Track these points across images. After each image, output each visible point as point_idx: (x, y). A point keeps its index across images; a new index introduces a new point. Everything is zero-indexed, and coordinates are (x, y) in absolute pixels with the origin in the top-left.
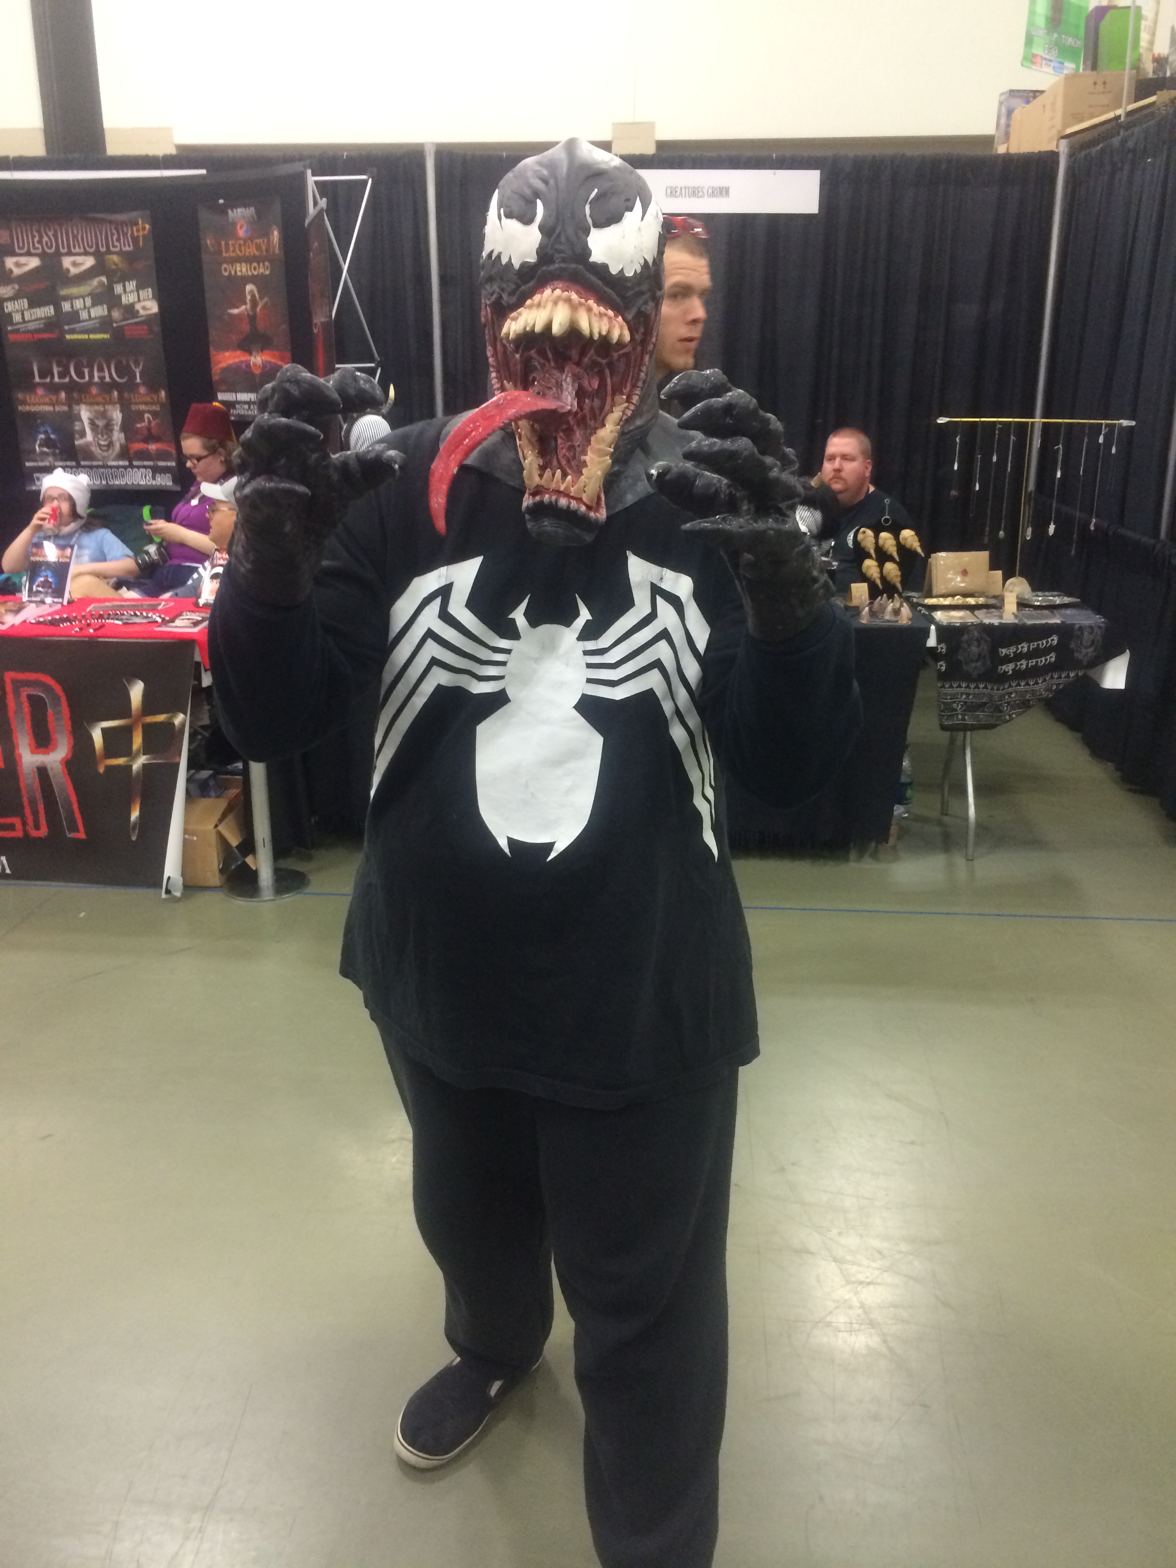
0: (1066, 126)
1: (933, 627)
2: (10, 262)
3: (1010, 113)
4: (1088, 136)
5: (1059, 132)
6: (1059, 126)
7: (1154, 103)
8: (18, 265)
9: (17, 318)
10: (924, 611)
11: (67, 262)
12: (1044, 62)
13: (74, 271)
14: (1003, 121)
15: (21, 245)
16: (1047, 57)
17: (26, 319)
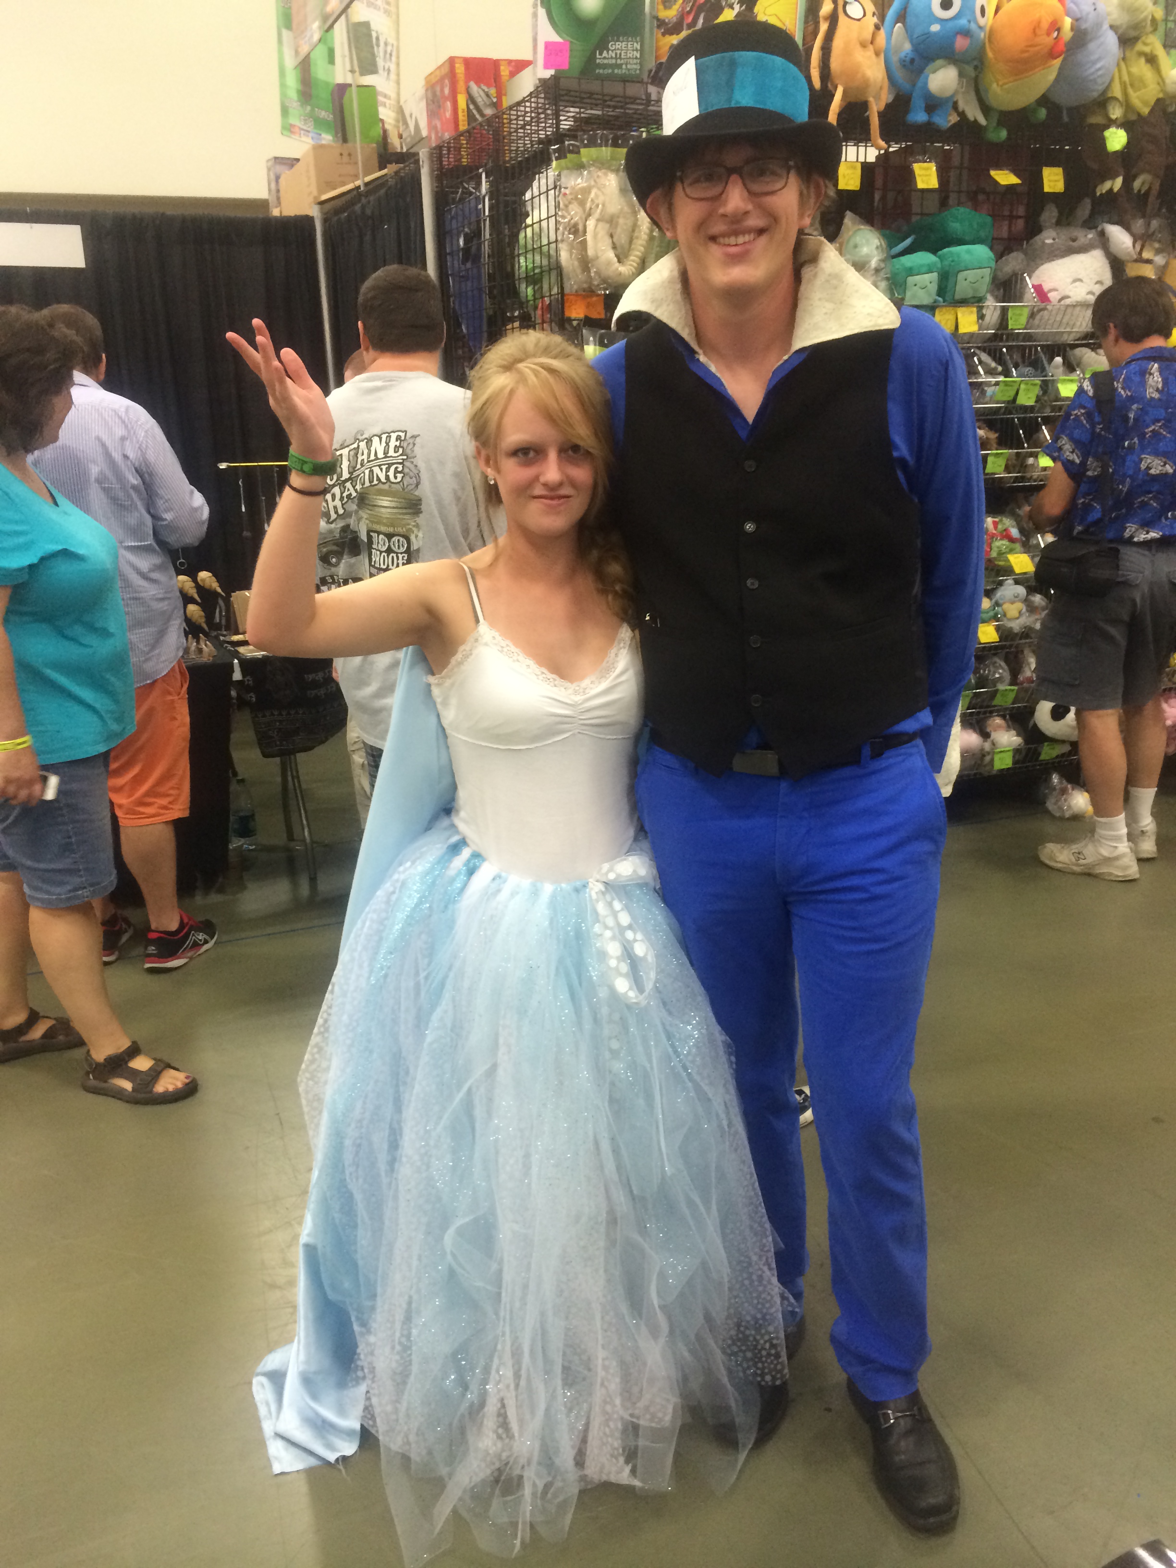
0: (321, 192)
1: (236, 661)
3: (277, 178)
4: (338, 203)
5: (315, 198)
6: (315, 193)
7: (386, 174)
10: (230, 647)
12: (302, 132)
14: (273, 186)
16: (305, 128)
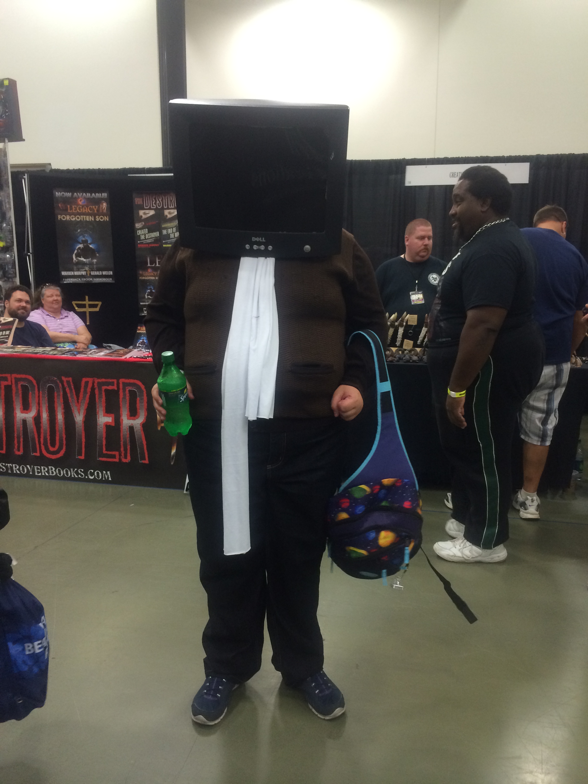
2: (141, 213)
8: (145, 214)
9: (142, 237)
11: (166, 212)
13: (169, 216)
15: (147, 205)
17: (146, 238)
